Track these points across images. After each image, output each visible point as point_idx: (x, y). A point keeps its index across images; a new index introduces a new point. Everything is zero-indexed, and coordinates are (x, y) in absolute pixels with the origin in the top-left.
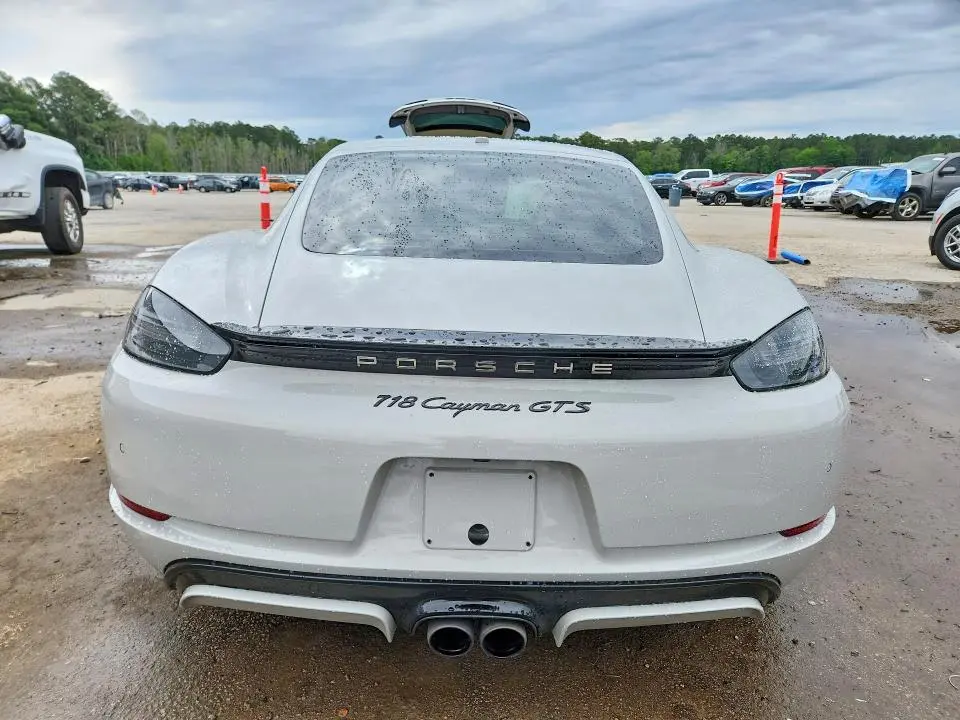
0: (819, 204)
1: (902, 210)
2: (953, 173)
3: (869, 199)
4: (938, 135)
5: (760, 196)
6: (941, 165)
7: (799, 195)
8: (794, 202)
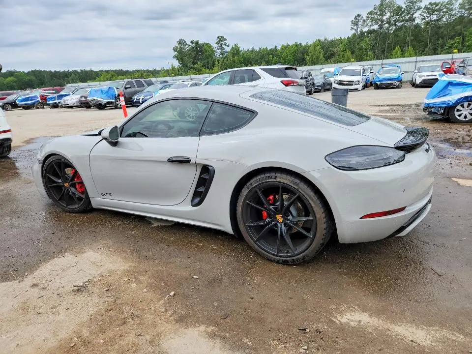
0: (72, 105)
1: (118, 104)
2: (130, 88)
3: (104, 101)
4: (71, 70)
5: (34, 104)
6: (124, 85)
7: (56, 101)
8: (55, 105)
